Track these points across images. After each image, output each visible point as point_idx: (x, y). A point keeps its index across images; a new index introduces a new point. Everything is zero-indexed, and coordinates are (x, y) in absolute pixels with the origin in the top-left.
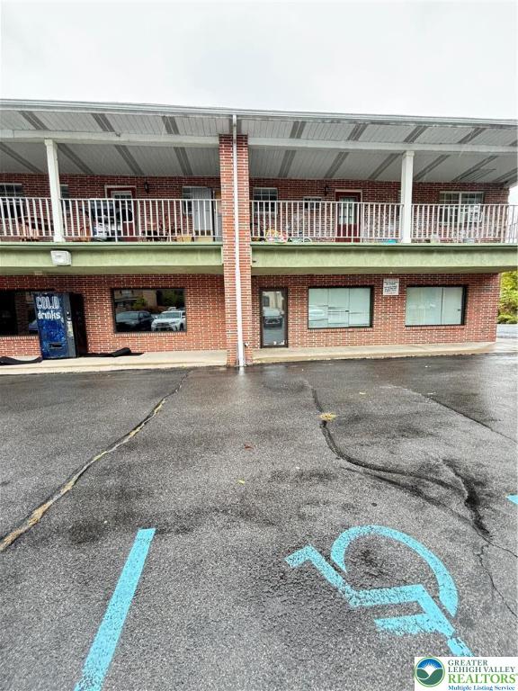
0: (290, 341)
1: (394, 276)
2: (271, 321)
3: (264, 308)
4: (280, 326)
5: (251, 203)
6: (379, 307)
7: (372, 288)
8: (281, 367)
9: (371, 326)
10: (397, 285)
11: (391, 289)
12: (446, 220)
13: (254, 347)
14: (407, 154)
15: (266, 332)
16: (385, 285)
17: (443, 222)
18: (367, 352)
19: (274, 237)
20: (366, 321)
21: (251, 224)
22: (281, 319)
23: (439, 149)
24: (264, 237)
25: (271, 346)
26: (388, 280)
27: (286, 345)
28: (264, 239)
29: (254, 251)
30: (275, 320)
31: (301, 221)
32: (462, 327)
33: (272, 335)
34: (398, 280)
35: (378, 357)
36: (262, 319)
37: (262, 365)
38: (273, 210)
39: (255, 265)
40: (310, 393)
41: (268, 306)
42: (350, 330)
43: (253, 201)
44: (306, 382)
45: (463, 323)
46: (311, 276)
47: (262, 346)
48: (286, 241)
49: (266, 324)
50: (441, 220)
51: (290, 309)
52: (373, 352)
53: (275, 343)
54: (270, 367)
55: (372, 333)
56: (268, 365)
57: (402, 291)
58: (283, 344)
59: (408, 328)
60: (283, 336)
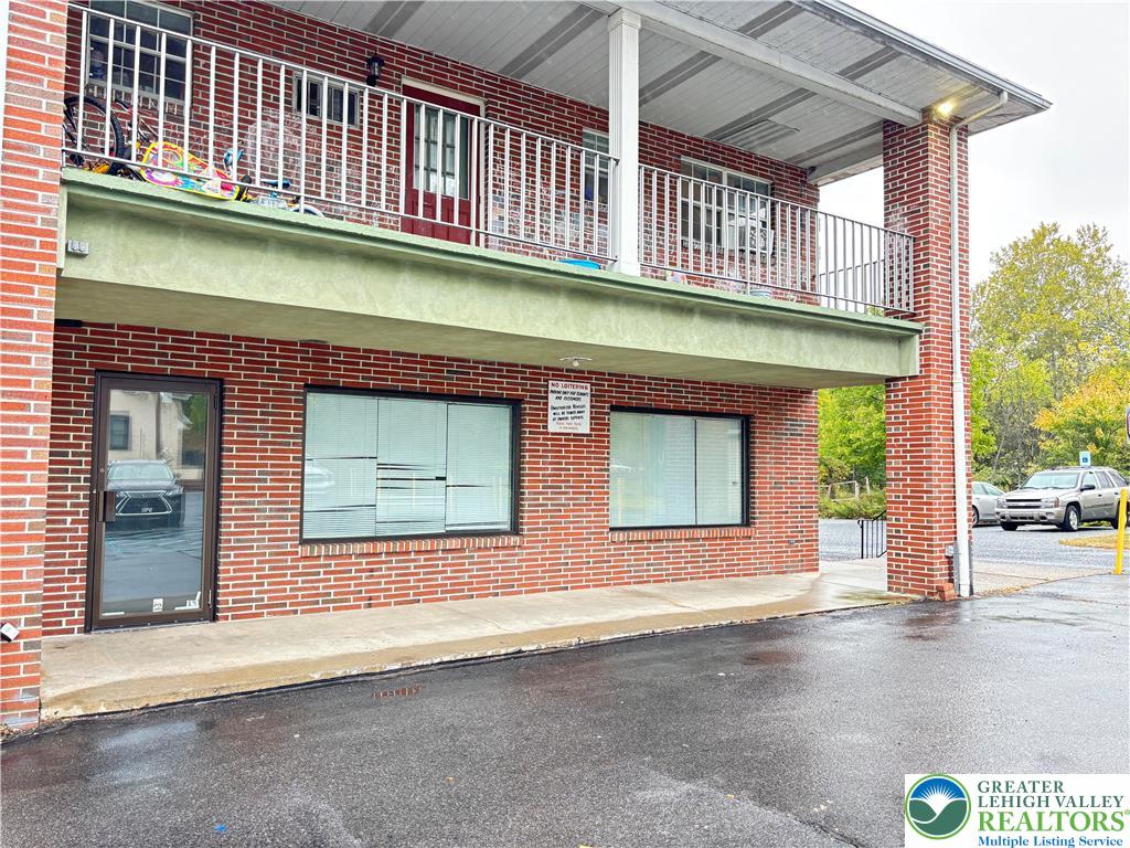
0: (226, 599)
1: (578, 376)
2: (135, 504)
3: (113, 457)
5: (74, 15)
6: (539, 466)
7: (515, 404)
8: (186, 728)
9: (516, 529)
10: (586, 401)
11: (568, 412)
13: (50, 625)
15: (115, 549)
16: (552, 400)
17: (691, 238)
18: (518, 626)
20: (500, 514)
21: (70, 101)
22: (178, 500)
24: (133, 163)
25: (139, 619)
26: (561, 386)
27: (211, 613)
28: (129, 173)
29: (77, 209)
30: (155, 503)
31: (291, 149)
32: (745, 531)
34: (587, 388)
35: (560, 643)
36: (102, 501)
37: (88, 725)
38: (175, 90)
39: (74, 270)
41: (125, 447)
42: (453, 543)
43: (85, 11)
45: (747, 520)
46: (319, 349)
47: (92, 622)
48: (230, 196)
49: (116, 516)
50: (685, 232)
51: (231, 465)
52: (536, 624)
53: (158, 605)
54: (136, 737)
55: (517, 555)
56: (122, 722)
57: (598, 421)
58: (193, 605)
59: (620, 536)
60: (196, 572)
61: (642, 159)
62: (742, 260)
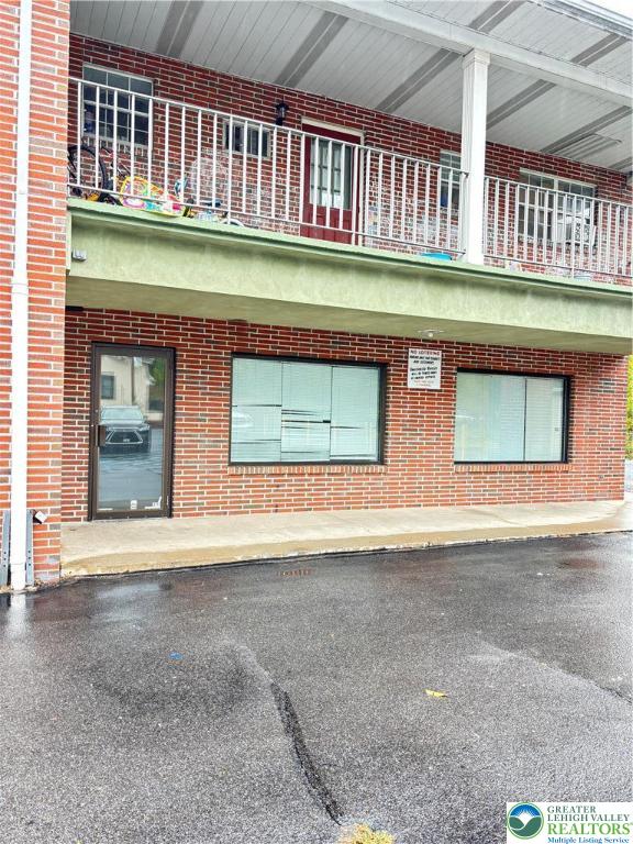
0: (178, 504)
1: (432, 344)
2: (118, 436)
3: (103, 403)
4: (143, 450)
5: (72, 86)
6: (399, 413)
7: (383, 367)
8: (152, 588)
9: (381, 461)
10: (438, 364)
11: (424, 372)
12: (531, 232)
13: (66, 515)
14: (477, 55)
15: (105, 465)
16: (411, 363)
17: (525, 235)
19: (140, 198)
20: (369, 449)
21: (72, 149)
22: (146, 434)
23: (538, 65)
24: (114, 193)
25: (122, 514)
26: (418, 352)
27: (168, 512)
28: (112, 200)
29: (78, 227)
30: (132, 436)
31: (221, 178)
32: (564, 467)
33: (122, 478)
34: (439, 354)
35: (414, 545)
36: (97, 433)
37: (90, 581)
38: (141, 138)
39: (78, 271)
40: (269, 705)
41: (111, 397)
42: (336, 469)
43: (80, 82)
44: (249, 658)
45: (566, 458)
46: (240, 326)
47: (92, 514)
48: (179, 213)
49: (106, 443)
50: (521, 230)
51: (181, 409)
52: (396, 530)
53: (134, 505)
54: (121, 592)
55: (382, 479)
56: (112, 581)
57: (448, 381)
58: (157, 506)
59: (460, 468)
60: (158, 484)
61: (487, 172)
62: (568, 251)
